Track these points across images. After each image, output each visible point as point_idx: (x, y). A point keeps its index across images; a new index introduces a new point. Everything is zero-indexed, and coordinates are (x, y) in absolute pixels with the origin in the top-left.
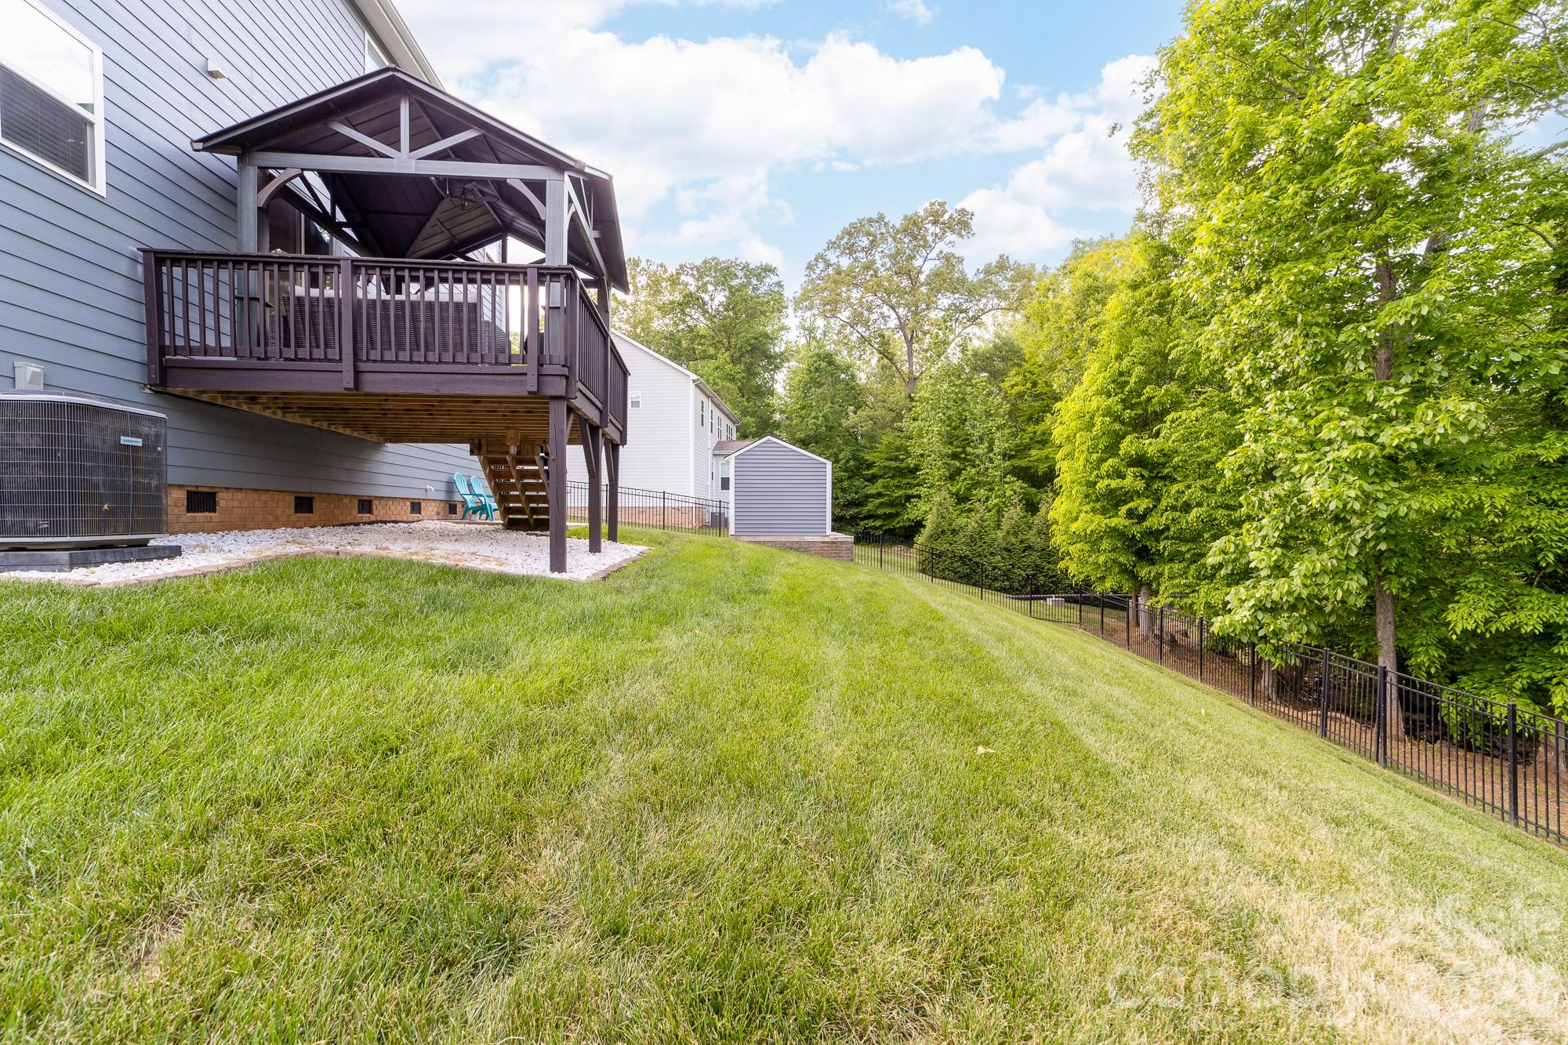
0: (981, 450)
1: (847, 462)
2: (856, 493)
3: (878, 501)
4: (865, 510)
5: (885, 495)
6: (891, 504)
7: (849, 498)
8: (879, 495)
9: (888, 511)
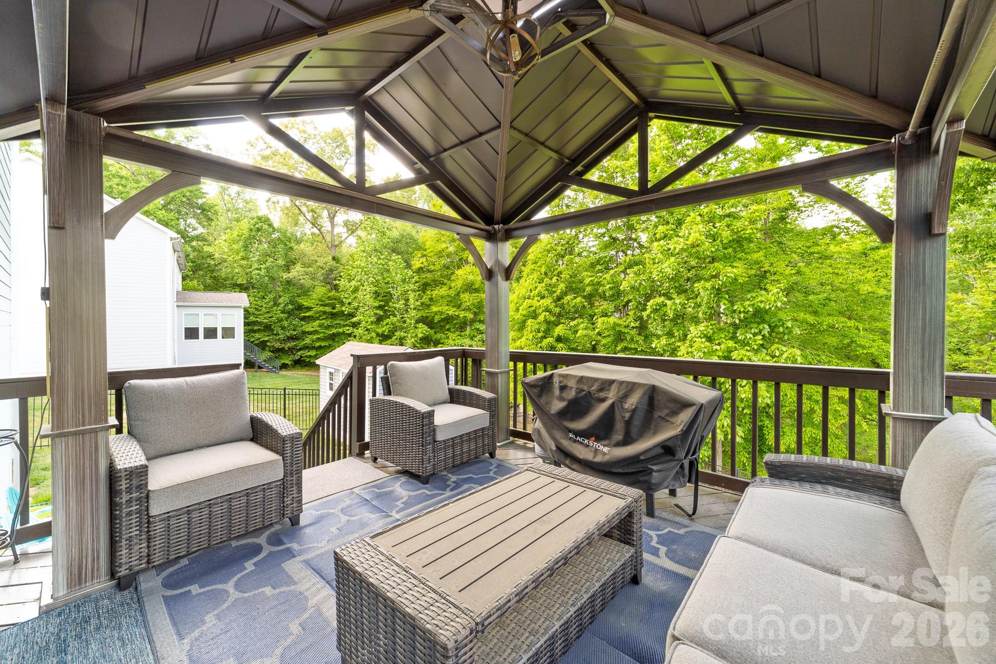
0: (401, 304)
1: (286, 305)
2: (294, 330)
3: (315, 337)
4: (301, 344)
5: (320, 333)
6: (324, 339)
7: (288, 334)
8: (316, 332)
9: (323, 344)
